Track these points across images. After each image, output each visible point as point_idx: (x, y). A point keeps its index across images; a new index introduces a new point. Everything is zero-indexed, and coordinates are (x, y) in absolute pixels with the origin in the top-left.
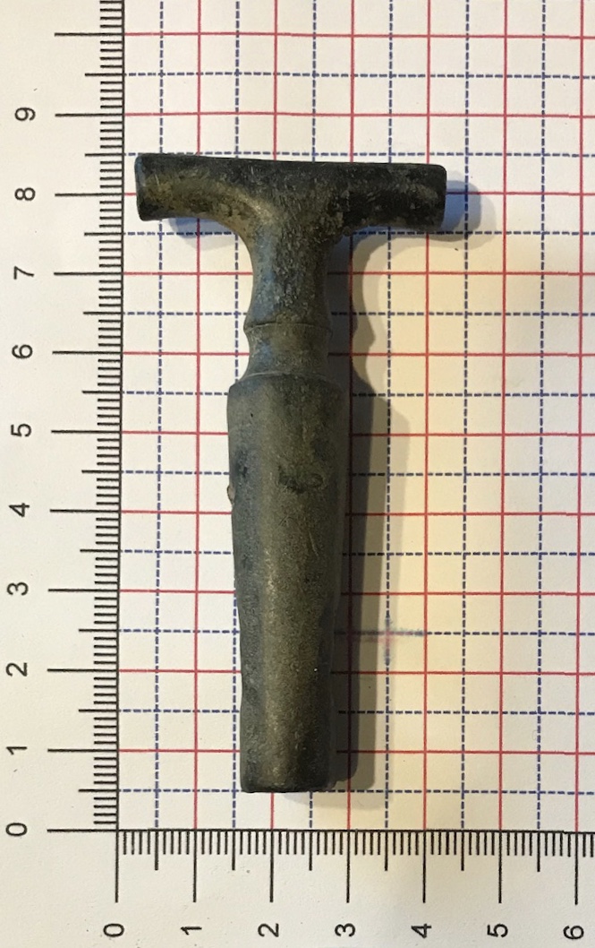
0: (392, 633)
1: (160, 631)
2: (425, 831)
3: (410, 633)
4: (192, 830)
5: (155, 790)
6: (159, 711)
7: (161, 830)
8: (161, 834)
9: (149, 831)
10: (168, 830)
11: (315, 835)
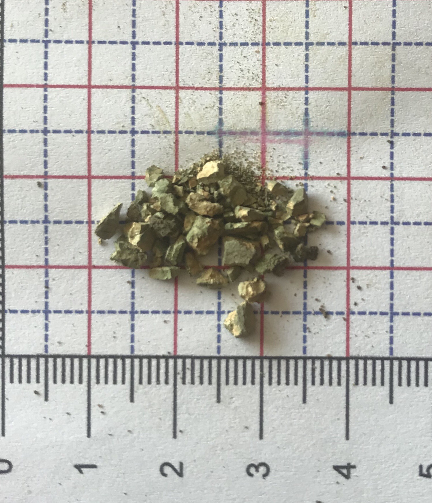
0: (312, 134)
1: (49, 132)
2: (348, 359)
3: (332, 134)
4: (85, 357)
5: (44, 312)
6: (49, 222)
7: (51, 356)
8: (51, 360)
9: (38, 357)
10: (59, 356)
11: (223, 363)
